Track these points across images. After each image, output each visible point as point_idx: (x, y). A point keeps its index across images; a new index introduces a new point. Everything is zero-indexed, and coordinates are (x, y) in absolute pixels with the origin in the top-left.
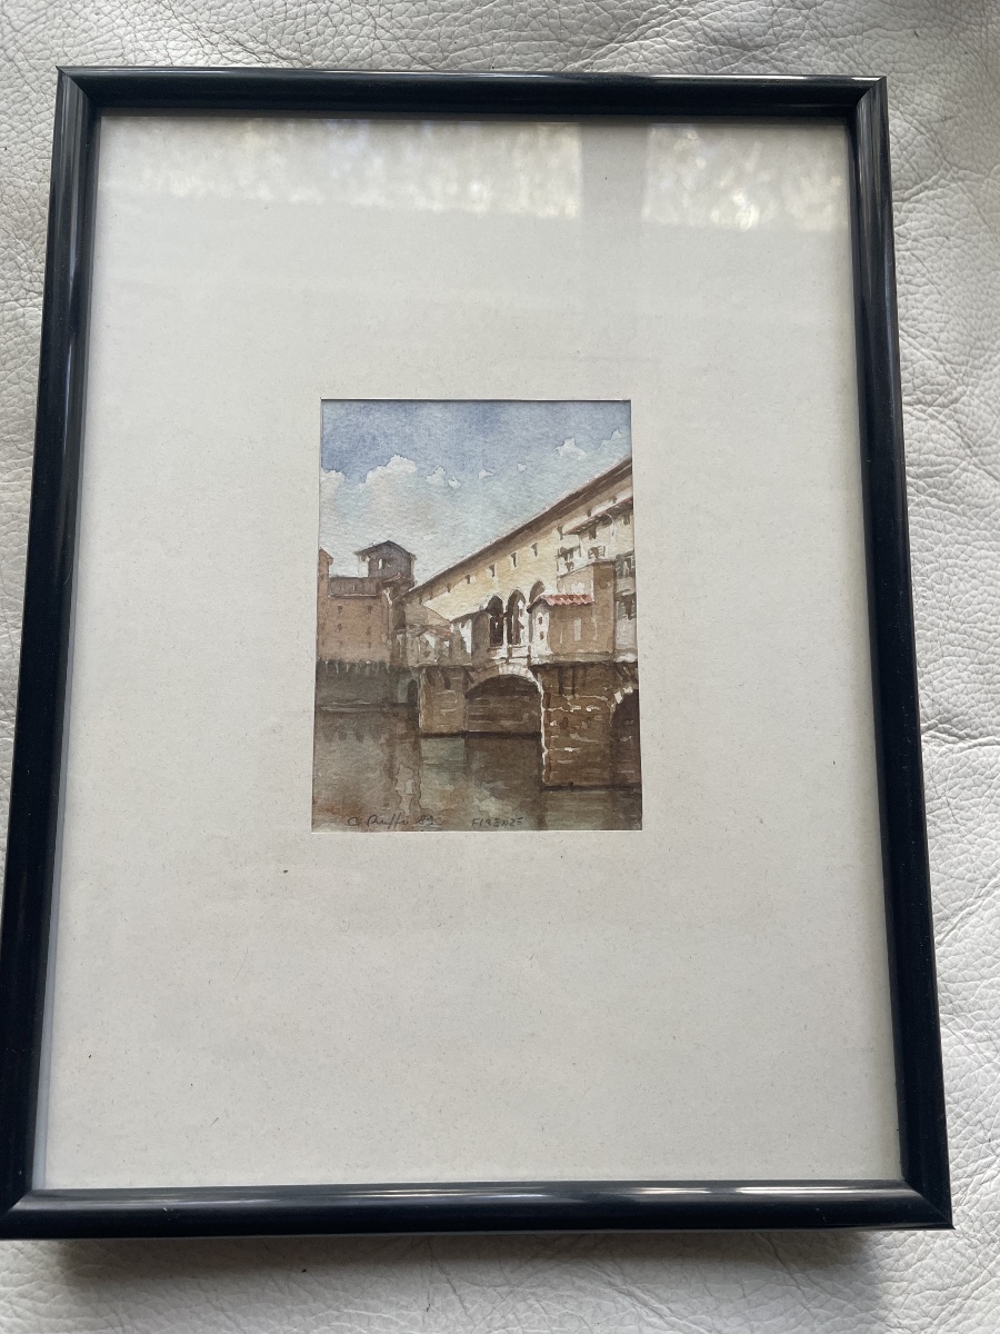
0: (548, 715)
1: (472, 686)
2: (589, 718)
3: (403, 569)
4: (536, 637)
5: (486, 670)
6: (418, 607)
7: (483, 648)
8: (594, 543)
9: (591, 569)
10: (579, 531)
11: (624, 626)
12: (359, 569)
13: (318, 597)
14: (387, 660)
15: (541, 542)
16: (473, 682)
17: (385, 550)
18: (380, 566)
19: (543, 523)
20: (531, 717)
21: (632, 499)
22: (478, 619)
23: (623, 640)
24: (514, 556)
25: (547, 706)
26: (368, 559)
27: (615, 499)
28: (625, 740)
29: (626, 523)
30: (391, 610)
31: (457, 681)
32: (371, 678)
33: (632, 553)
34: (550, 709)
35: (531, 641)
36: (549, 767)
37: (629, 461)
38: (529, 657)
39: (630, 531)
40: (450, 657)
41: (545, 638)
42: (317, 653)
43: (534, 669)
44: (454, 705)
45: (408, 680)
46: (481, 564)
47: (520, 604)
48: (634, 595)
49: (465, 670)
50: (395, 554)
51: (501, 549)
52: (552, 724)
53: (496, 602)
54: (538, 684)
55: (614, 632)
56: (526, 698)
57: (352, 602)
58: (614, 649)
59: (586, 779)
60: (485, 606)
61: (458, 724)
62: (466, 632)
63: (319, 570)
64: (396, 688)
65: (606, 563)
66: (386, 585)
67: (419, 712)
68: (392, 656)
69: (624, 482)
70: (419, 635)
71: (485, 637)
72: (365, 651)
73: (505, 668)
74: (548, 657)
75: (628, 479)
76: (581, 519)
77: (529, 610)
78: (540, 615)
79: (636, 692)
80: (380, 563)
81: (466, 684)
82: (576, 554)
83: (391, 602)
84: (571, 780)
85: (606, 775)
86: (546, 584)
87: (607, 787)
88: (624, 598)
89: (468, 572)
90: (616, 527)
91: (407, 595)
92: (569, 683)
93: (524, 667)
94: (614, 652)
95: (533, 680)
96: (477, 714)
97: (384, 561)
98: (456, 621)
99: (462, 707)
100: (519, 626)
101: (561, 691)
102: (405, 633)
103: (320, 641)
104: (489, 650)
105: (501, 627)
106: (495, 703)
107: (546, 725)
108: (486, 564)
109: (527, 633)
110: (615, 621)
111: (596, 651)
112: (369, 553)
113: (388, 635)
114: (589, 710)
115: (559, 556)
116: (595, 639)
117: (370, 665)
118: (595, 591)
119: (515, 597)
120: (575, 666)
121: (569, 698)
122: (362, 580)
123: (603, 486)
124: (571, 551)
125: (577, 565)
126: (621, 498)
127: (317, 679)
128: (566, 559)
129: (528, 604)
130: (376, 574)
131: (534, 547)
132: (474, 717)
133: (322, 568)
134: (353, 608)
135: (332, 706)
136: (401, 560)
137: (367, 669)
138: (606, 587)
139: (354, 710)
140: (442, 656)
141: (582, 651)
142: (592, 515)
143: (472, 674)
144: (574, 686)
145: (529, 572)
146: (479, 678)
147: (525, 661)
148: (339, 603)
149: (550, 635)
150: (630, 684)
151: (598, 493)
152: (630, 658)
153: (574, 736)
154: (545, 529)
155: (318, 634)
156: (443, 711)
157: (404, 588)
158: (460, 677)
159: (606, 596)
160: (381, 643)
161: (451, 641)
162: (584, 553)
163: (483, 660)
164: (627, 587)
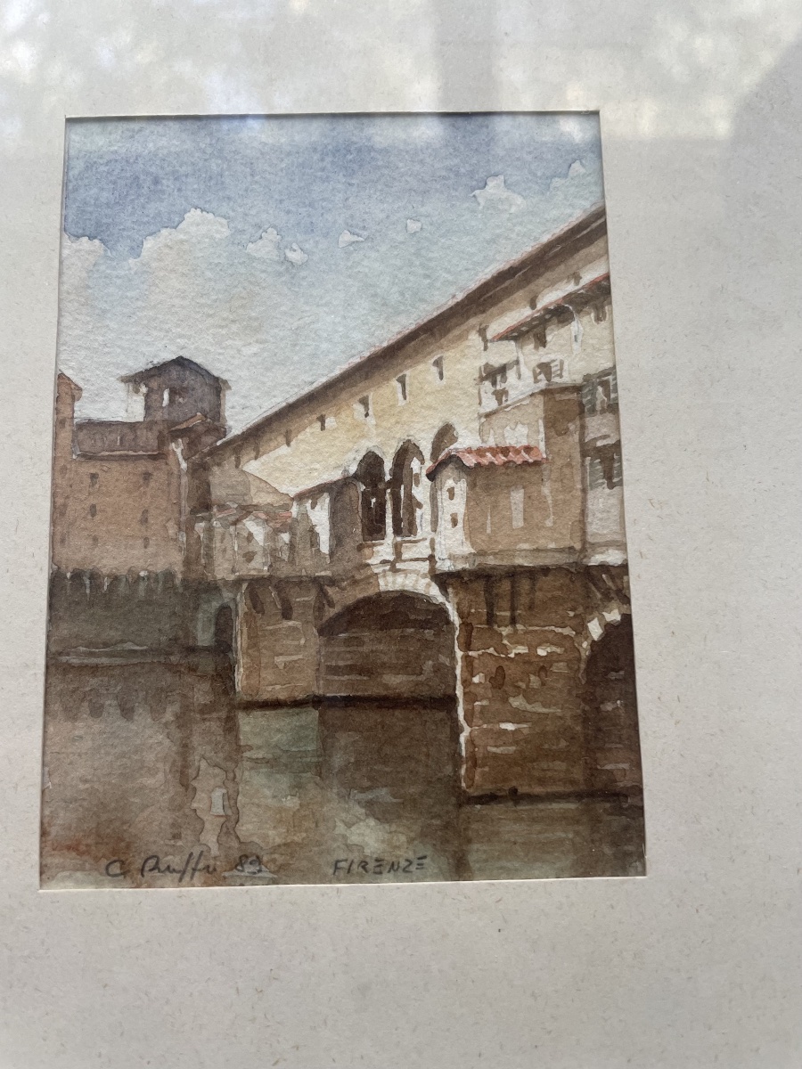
0: (468, 660)
1: (331, 612)
2: (543, 668)
3: (206, 406)
4: (445, 522)
5: (355, 582)
6: (233, 472)
7: (350, 544)
8: (544, 355)
9: (539, 400)
10: (516, 335)
11: (600, 499)
12: (128, 407)
13: (55, 459)
14: (178, 569)
15: (450, 355)
16: (331, 604)
17: (174, 373)
18: (166, 402)
19: (454, 321)
20: (438, 669)
21: (607, 277)
22: (340, 493)
23: (598, 527)
24: (402, 381)
25: (467, 646)
26: (144, 389)
27: (577, 278)
28: (609, 707)
29: (598, 319)
30: (185, 480)
31: (304, 605)
32: (149, 602)
33: (612, 371)
34: (470, 653)
35: (434, 530)
36: (474, 761)
37: (601, 213)
38: (431, 558)
39: (606, 333)
40: (292, 561)
41: (460, 525)
42: (53, 559)
43: (443, 580)
44: (299, 649)
45: (215, 605)
46: (344, 395)
47: (415, 465)
48: (618, 445)
49: (319, 583)
50: (190, 379)
51: (378, 367)
52: (476, 680)
53: (371, 463)
54: (451, 608)
55: (583, 513)
56: (429, 634)
57: (115, 466)
58: (584, 542)
59: (541, 781)
60: (353, 469)
61: (307, 683)
62: (320, 516)
63: (57, 411)
64: (193, 619)
65: (565, 389)
66: (175, 435)
67: (236, 662)
68: (187, 562)
69: (593, 249)
70: (235, 523)
71: (354, 524)
72: (138, 551)
73: (390, 578)
74: (465, 558)
75: (600, 243)
76: (518, 314)
77: (432, 476)
78: (450, 483)
79: (627, 619)
80: (166, 396)
81: (320, 609)
82: (511, 375)
83: (184, 465)
84: (514, 783)
85: (578, 773)
86: (460, 430)
87: (578, 796)
88: (599, 450)
89: (323, 410)
90: (582, 325)
91: (214, 452)
92: (505, 603)
93: (424, 576)
94: (584, 549)
95: (441, 599)
96: (341, 663)
97: (173, 393)
98: (301, 497)
99: (313, 651)
100: (413, 504)
101: (491, 619)
102: (209, 520)
103: (58, 537)
104: (360, 548)
105: (381, 505)
106: (374, 644)
107: (466, 683)
108: (352, 396)
109: (428, 517)
110: (584, 491)
111: (552, 546)
112: (147, 378)
113: (179, 524)
114: (541, 652)
115: (482, 379)
116: (549, 523)
117: (149, 578)
118: (547, 439)
119: (406, 452)
120: (514, 573)
121: (505, 631)
122: (133, 426)
123: (556, 255)
124: (503, 370)
125: (514, 395)
126: (589, 275)
127: (51, 606)
128: (494, 383)
129: (429, 464)
130: (158, 416)
131: (438, 363)
132: (334, 670)
133: (62, 407)
134: (116, 476)
135: (78, 655)
136: (202, 390)
137: (142, 586)
138: (566, 432)
139: (118, 661)
140: (276, 559)
141: (526, 546)
142: (540, 306)
143: (330, 591)
144: (513, 609)
145: (429, 407)
146: (343, 597)
147: (425, 566)
148: (90, 468)
149: (470, 518)
150: (614, 604)
151: (548, 269)
152: (613, 557)
153: (517, 702)
154: (456, 332)
155: (53, 522)
156: (279, 660)
157: (208, 439)
158: (310, 597)
159: (566, 447)
160: (167, 539)
161: (293, 535)
162: (527, 373)
163: (349, 566)
164: (605, 431)
